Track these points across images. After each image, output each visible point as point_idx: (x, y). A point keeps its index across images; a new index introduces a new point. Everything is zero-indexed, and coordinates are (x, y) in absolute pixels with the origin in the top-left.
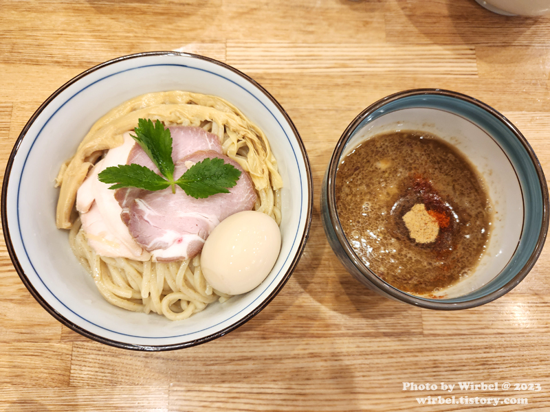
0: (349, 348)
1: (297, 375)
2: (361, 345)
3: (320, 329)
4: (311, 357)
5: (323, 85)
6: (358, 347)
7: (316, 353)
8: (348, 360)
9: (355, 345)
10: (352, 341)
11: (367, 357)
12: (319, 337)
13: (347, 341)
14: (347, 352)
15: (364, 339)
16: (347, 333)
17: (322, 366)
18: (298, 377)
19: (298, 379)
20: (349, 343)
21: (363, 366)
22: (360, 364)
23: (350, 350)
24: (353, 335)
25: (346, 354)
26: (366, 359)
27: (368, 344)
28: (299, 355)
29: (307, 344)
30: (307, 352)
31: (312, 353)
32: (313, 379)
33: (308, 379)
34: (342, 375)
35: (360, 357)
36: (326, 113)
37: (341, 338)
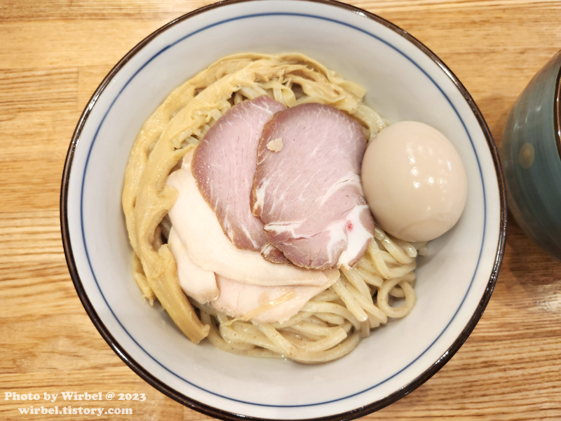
0: (530, 352)
1: (470, 391)
2: (545, 347)
3: (492, 330)
4: (485, 367)
5: (456, 23)
6: (542, 350)
7: (491, 361)
8: (533, 367)
9: (538, 348)
10: (534, 343)
11: (554, 362)
12: (492, 340)
13: (527, 344)
14: (530, 358)
15: (549, 340)
16: (526, 333)
17: (500, 378)
18: (472, 394)
19: (472, 397)
20: (530, 346)
21: (551, 374)
22: (547, 372)
23: (533, 355)
24: (535, 335)
25: (528, 360)
26: (554, 365)
27: (554, 346)
28: (469, 365)
29: (478, 351)
30: (479, 360)
31: (486, 362)
32: (491, 395)
33: (484, 395)
34: (527, 387)
35: (547, 363)
36: (465, 57)
37: (520, 340)
